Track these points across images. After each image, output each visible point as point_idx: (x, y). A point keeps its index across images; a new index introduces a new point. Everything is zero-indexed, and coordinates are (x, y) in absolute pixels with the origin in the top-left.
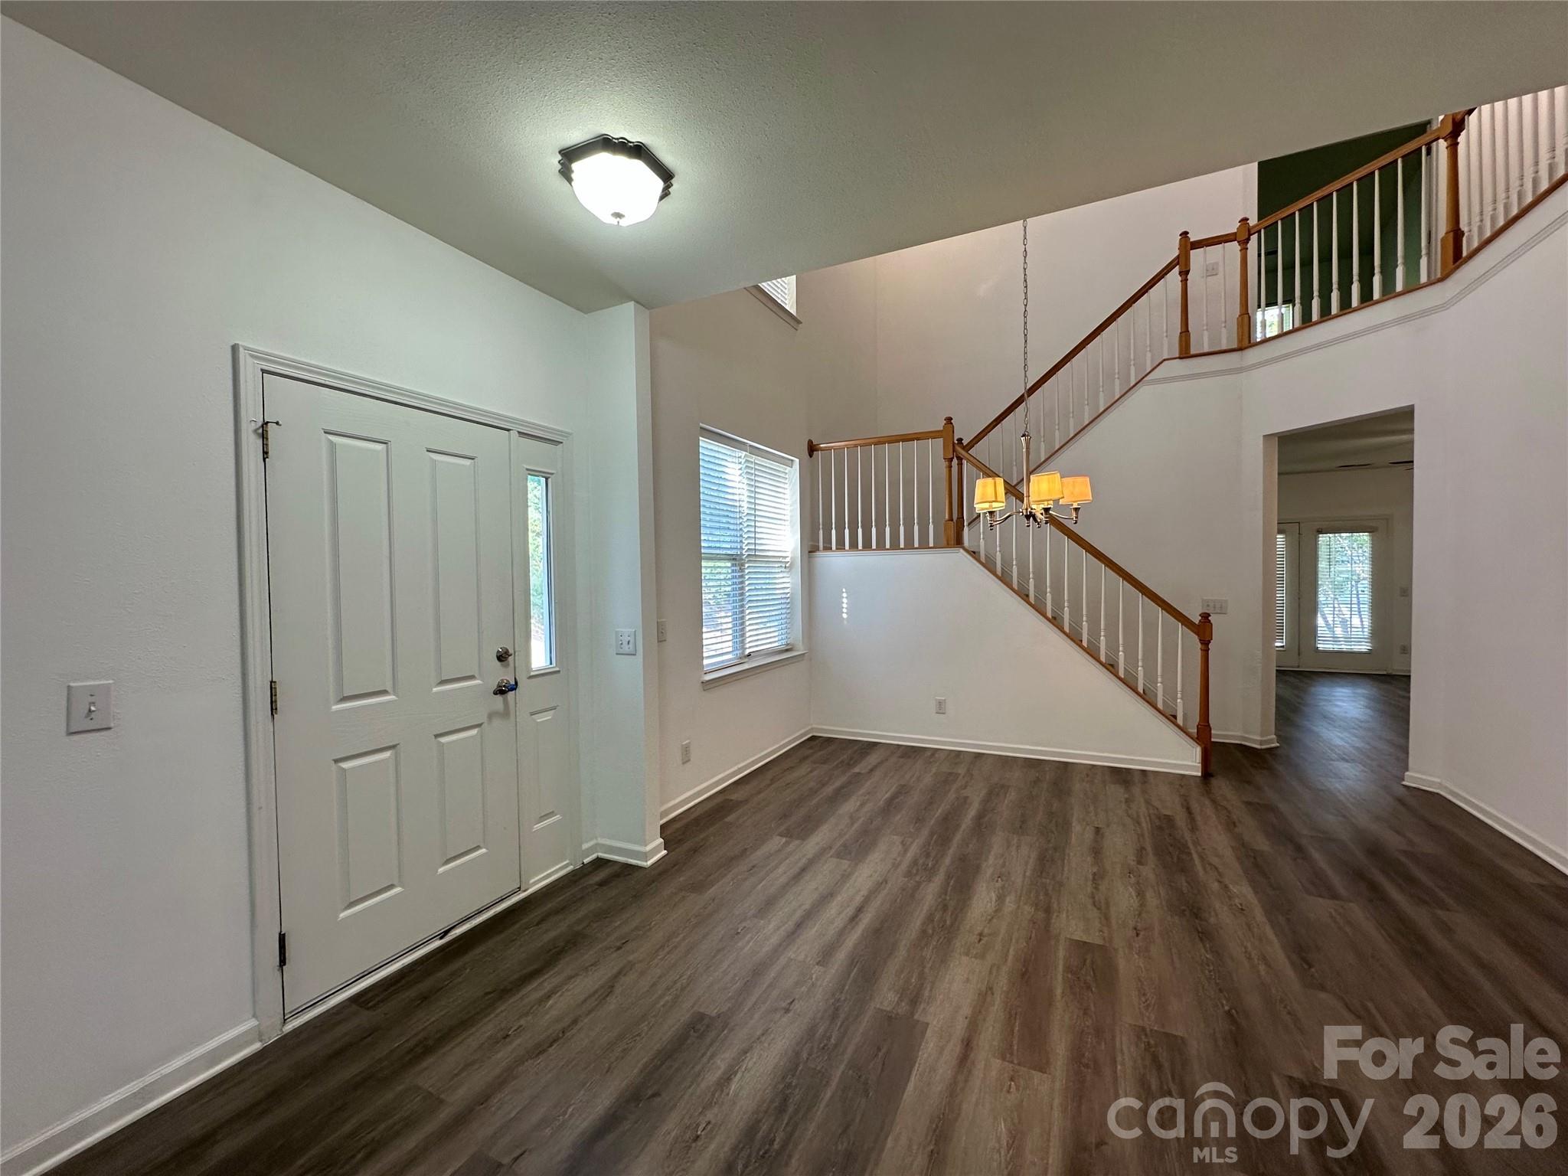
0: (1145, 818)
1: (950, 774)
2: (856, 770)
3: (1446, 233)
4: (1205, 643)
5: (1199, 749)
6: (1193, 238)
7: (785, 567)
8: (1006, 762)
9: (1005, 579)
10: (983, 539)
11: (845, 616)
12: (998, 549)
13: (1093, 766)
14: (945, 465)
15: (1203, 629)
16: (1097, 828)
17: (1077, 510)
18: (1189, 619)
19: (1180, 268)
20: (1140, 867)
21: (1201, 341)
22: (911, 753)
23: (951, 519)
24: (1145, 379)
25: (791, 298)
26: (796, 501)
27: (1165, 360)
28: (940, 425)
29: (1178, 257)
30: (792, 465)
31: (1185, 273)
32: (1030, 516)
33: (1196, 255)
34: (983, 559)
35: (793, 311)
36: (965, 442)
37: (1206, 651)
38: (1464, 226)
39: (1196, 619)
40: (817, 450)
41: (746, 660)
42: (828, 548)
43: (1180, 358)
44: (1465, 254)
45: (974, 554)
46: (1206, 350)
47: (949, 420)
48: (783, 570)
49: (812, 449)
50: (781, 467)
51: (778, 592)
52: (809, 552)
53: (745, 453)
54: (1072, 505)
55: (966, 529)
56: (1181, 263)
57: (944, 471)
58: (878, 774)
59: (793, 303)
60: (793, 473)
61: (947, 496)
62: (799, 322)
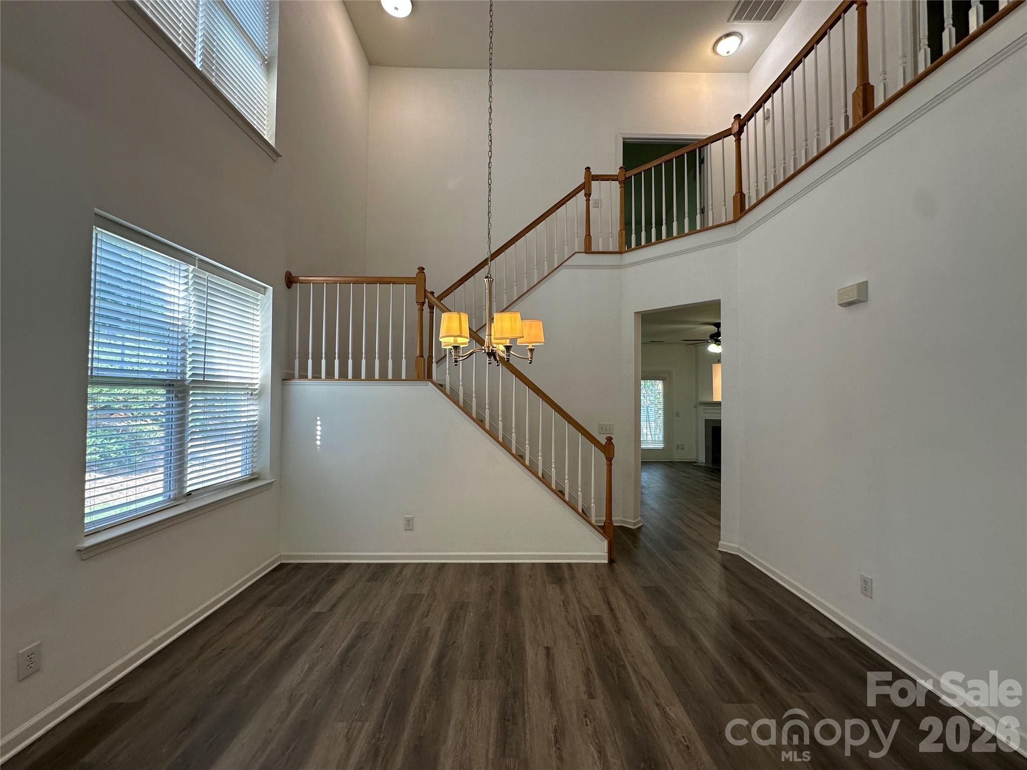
0: (581, 623)
1: (415, 596)
2: (316, 609)
3: (736, 194)
4: (610, 460)
5: (606, 542)
6: (594, 172)
7: (252, 395)
8: (465, 570)
9: (466, 409)
10: (449, 374)
11: (318, 443)
12: (461, 383)
13: (533, 564)
14: (417, 308)
15: (608, 449)
16: (547, 648)
17: (531, 350)
18: (600, 443)
19: (585, 191)
20: (592, 701)
21: (598, 244)
22: (381, 571)
23: (422, 356)
24: (565, 264)
25: (270, 129)
26: (268, 327)
27: (576, 253)
28: (413, 273)
29: (584, 183)
30: (265, 293)
31: (588, 195)
32: (492, 354)
33: (594, 184)
34: (448, 391)
35: (272, 142)
36: (436, 295)
37: (610, 466)
38: (745, 190)
39: (603, 441)
40: (296, 282)
41: (184, 501)
42: (304, 376)
43: (586, 253)
44: (747, 208)
45: (441, 387)
46: (601, 249)
47: (422, 269)
48: (249, 397)
49: (290, 281)
50: (251, 293)
51: (243, 420)
52: (284, 380)
53: (193, 267)
54: (528, 346)
55: (434, 365)
56: (585, 188)
57: (416, 313)
58: (340, 610)
59: (272, 134)
60: (266, 300)
61: (418, 335)
62: (278, 155)
